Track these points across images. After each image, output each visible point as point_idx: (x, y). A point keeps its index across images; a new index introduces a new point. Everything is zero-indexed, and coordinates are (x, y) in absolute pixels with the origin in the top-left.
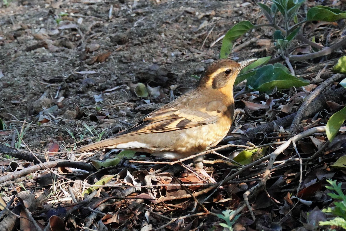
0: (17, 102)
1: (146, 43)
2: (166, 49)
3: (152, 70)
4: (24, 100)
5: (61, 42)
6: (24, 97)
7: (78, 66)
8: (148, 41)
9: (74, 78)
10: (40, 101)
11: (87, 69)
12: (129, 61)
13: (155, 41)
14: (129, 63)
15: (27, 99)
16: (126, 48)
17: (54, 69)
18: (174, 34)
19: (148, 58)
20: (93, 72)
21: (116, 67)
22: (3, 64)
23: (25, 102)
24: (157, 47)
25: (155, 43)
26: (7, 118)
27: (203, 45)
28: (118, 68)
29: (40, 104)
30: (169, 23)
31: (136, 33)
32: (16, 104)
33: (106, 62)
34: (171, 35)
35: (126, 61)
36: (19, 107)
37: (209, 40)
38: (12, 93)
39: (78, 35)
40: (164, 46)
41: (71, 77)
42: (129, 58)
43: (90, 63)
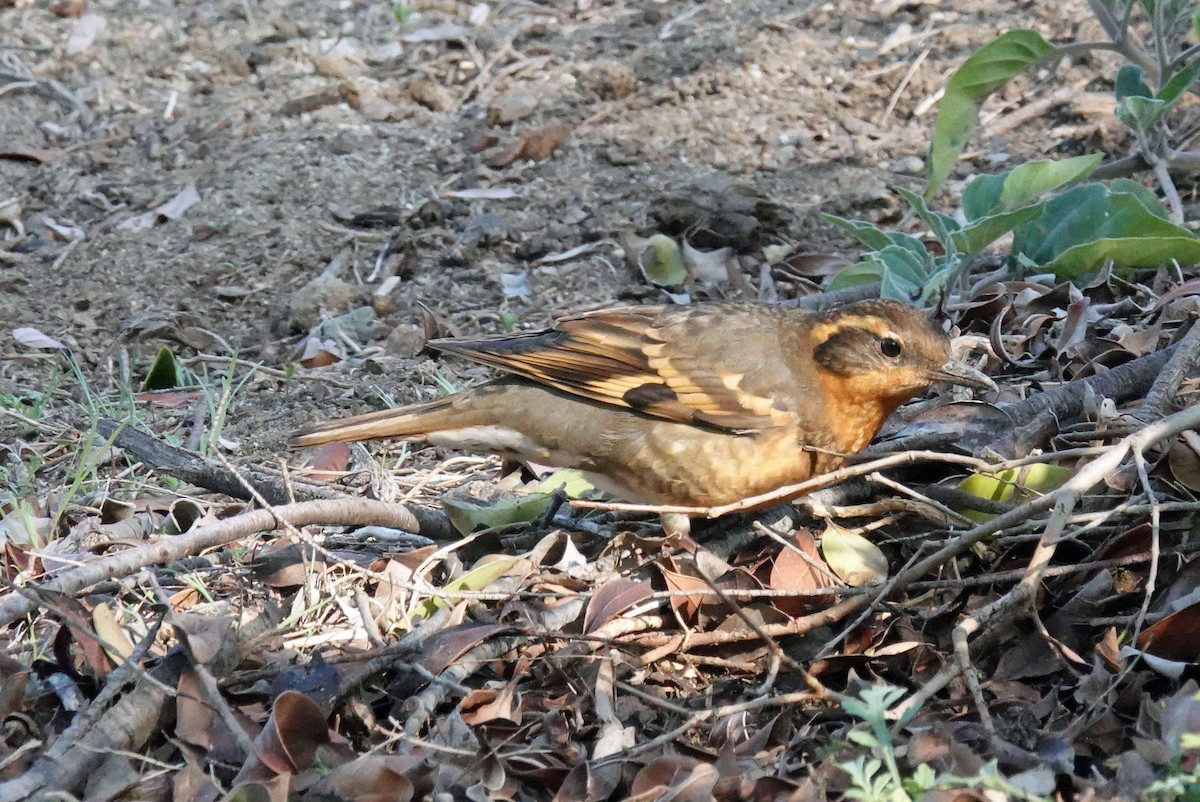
0: (235, 291)
1: (696, 95)
2: (764, 118)
3: (706, 193)
4: (260, 286)
5: (407, 86)
6: (263, 273)
7: (456, 172)
8: (703, 92)
9: (438, 214)
10: (314, 289)
11: (484, 184)
12: (633, 158)
13: (726, 91)
14: (634, 164)
15: (272, 282)
16: (625, 112)
17: (374, 179)
18: (795, 68)
19: (698, 150)
20: (506, 193)
21: (586, 176)
22: (202, 158)
23: (266, 292)
24: (733, 112)
25: (724, 97)
26: (198, 345)
27: (890, 109)
28: (592, 180)
29: (315, 302)
30: (779, 30)
31: (665, 63)
32: (231, 299)
33: (554, 158)
34: (782, 71)
35: (621, 157)
36: (242, 309)
37: (911, 92)
38: (223, 260)
39: (465, 65)
40: (757, 108)
41: (429, 210)
42: (633, 149)
43: (500, 162)
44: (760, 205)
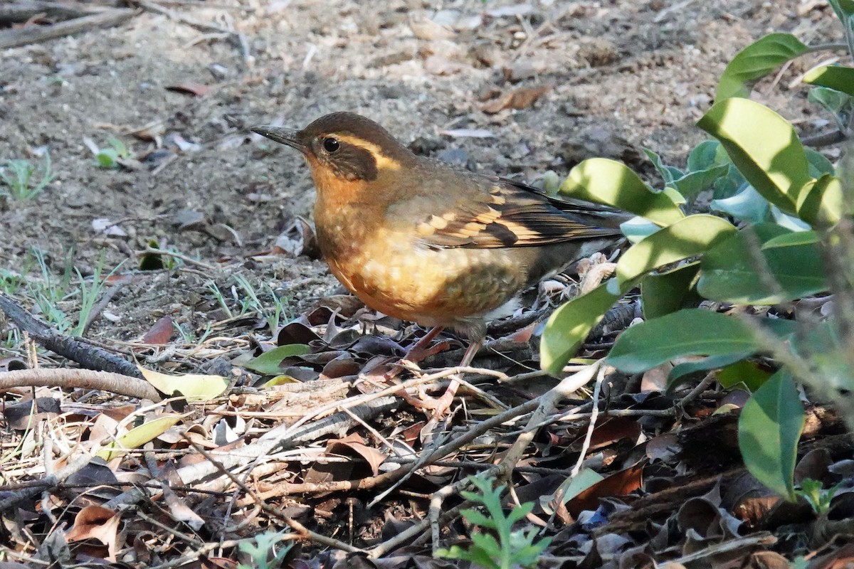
0: (264, 197)
1: (649, 66)
2: (686, 85)
4: (284, 195)
5: (473, 50)
6: (288, 185)
7: (460, 115)
8: (653, 63)
9: (424, 147)
11: (472, 126)
12: (583, 112)
13: (668, 64)
14: (582, 115)
15: (293, 192)
16: (599, 76)
17: (400, 119)
18: (723, 50)
19: (630, 107)
20: (483, 134)
21: (546, 124)
23: (286, 199)
24: (668, 80)
25: (668, 69)
26: (221, 237)
27: (776, 82)
28: (550, 126)
30: (727, 19)
31: (644, 41)
32: (262, 204)
33: (534, 108)
34: (714, 51)
35: (575, 111)
36: (263, 211)
37: (793, 71)
38: (265, 174)
39: (519, 35)
40: (686, 77)
41: (419, 144)
42: (584, 104)
43: (491, 110)
44: (626, 152)
